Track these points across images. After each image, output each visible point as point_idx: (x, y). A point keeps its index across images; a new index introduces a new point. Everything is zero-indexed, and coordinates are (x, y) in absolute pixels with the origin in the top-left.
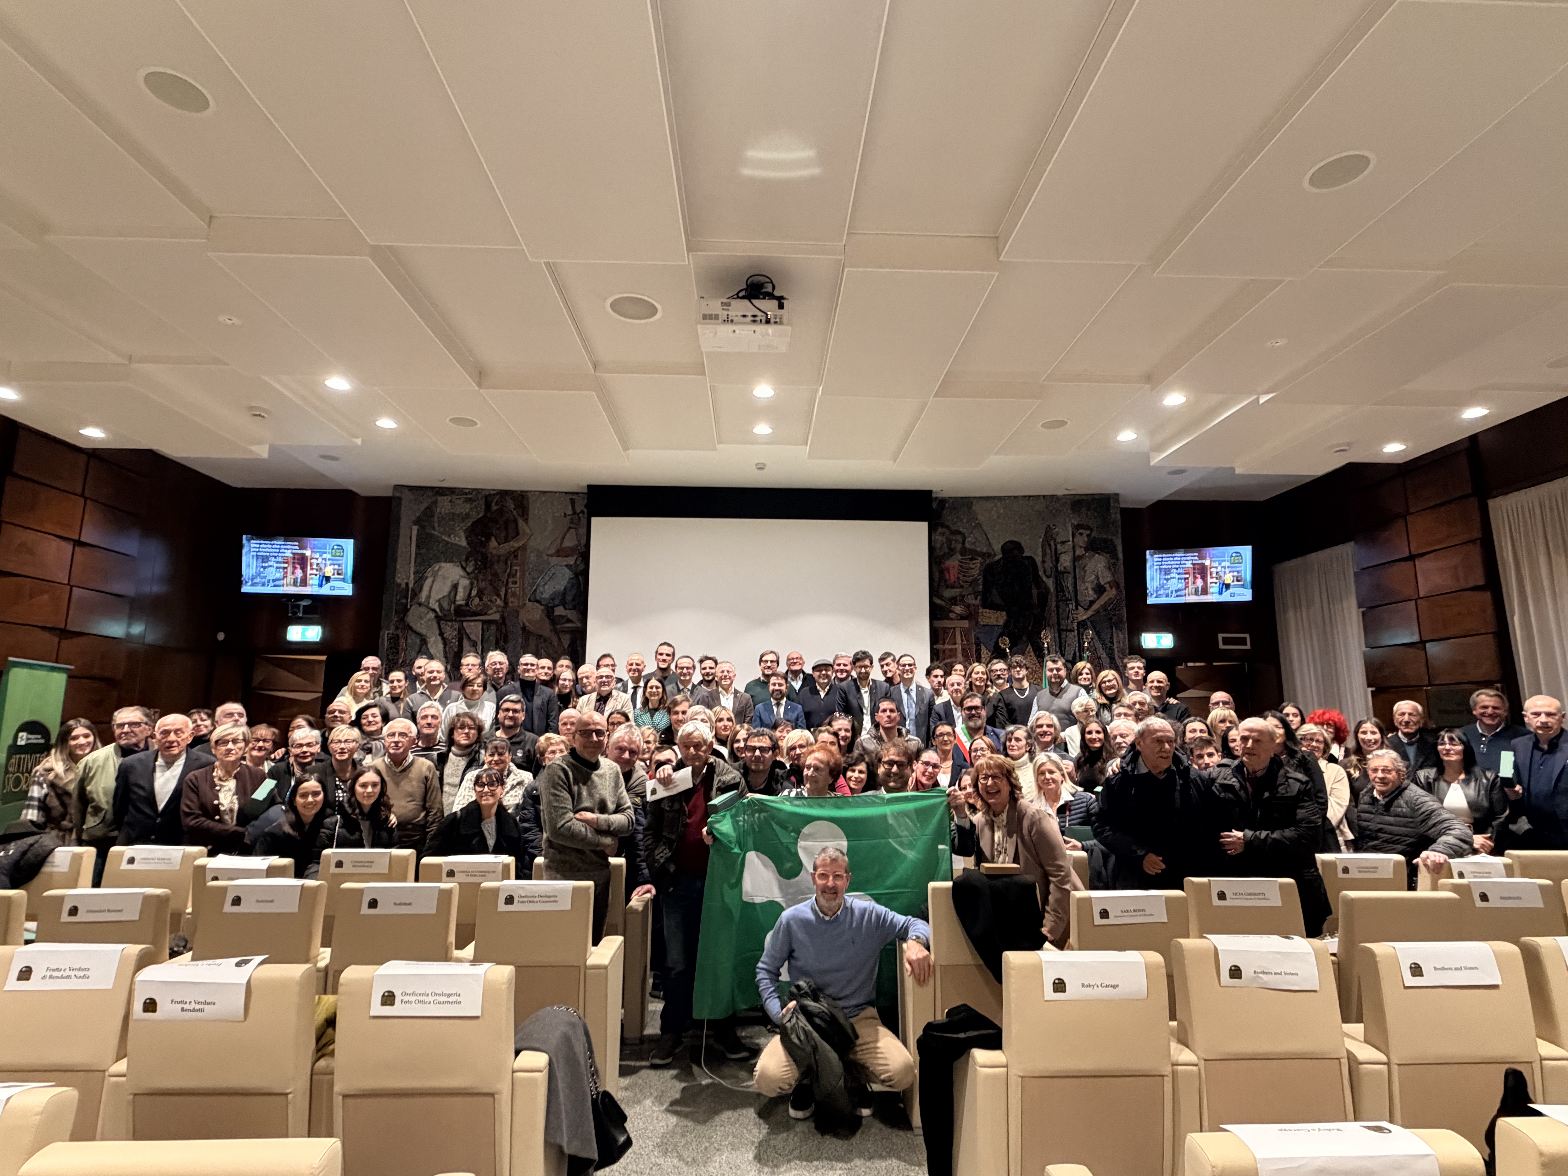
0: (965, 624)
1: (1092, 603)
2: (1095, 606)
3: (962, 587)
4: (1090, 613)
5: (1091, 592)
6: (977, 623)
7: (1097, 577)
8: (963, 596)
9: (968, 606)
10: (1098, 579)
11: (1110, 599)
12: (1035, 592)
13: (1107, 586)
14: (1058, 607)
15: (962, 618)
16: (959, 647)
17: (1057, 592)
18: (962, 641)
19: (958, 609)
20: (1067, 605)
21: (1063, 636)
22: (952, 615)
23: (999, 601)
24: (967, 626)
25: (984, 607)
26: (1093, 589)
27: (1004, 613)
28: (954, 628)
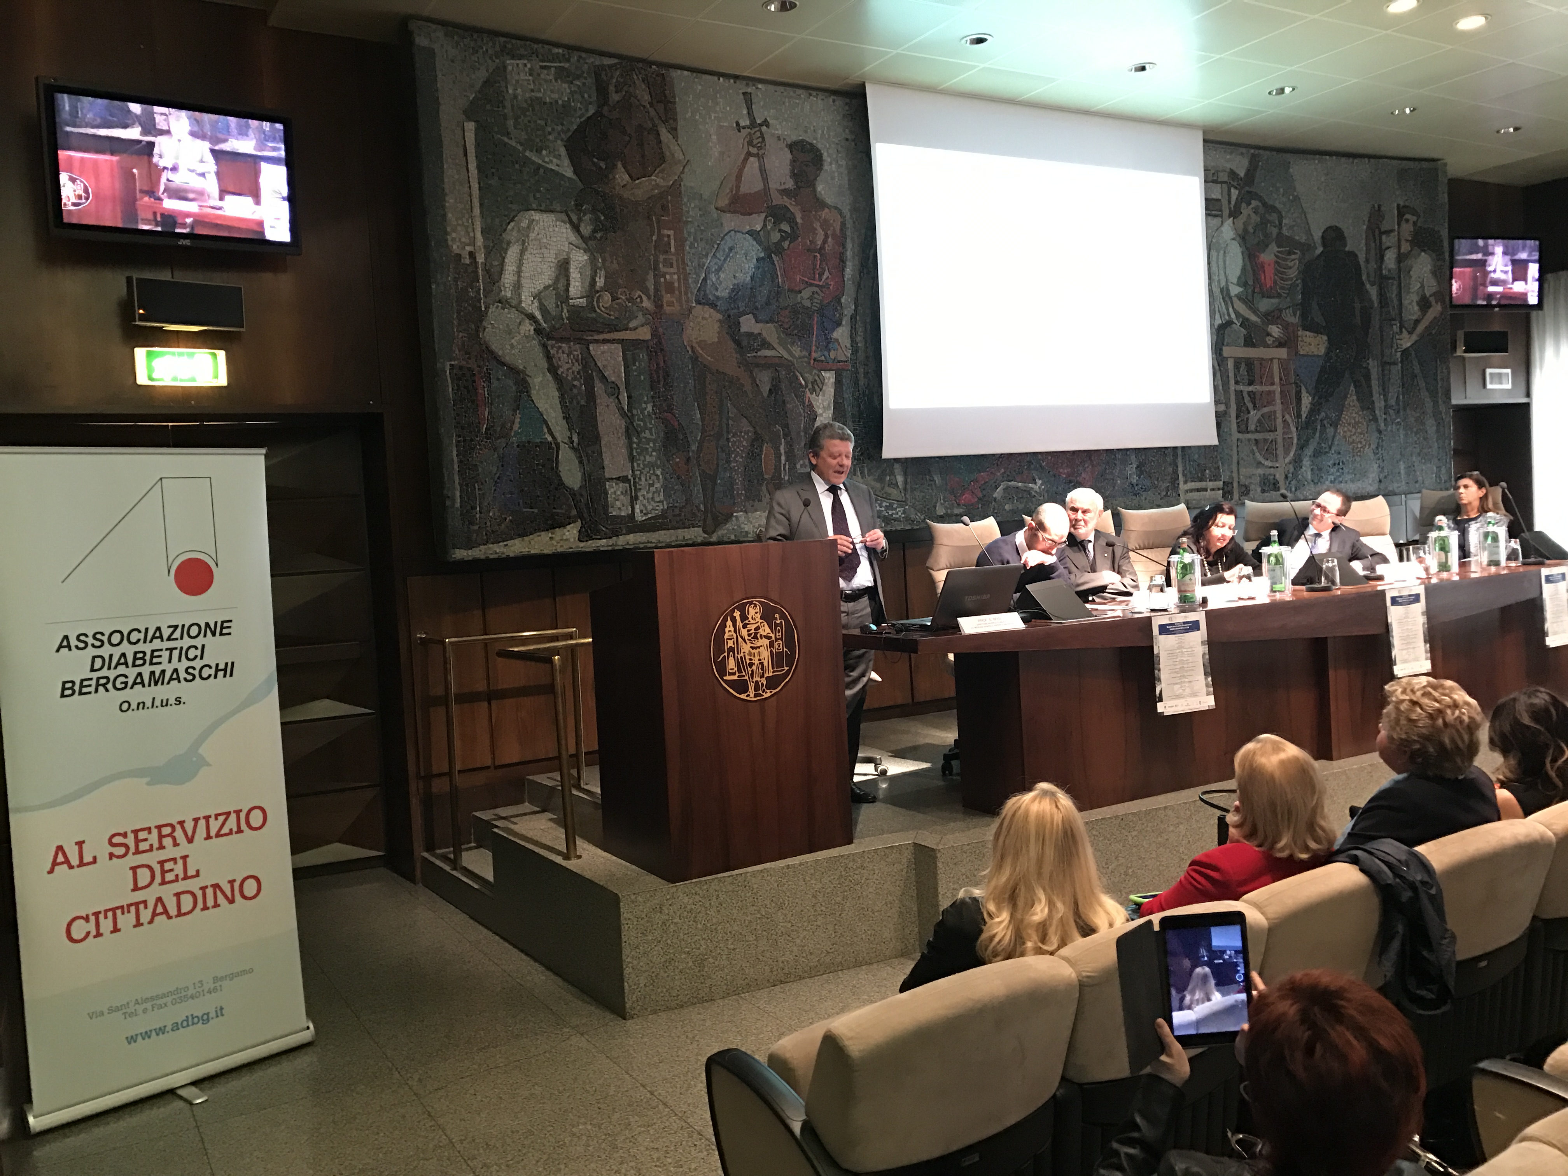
0: (1283, 353)
1: (1417, 322)
2: (1420, 328)
3: (1279, 296)
4: (1414, 337)
5: (1416, 308)
6: (1297, 353)
7: (1422, 287)
8: (1280, 311)
9: (1286, 326)
10: (1423, 290)
11: (1435, 318)
12: (1357, 305)
13: (1432, 299)
14: (1381, 328)
15: (1280, 344)
16: (1277, 388)
17: (1382, 307)
18: (1281, 379)
19: (1275, 330)
20: (1392, 326)
21: (1386, 372)
22: (1269, 340)
23: (1319, 319)
24: (1285, 356)
25: (1305, 328)
26: (1418, 304)
27: (1325, 338)
28: (1271, 360)
